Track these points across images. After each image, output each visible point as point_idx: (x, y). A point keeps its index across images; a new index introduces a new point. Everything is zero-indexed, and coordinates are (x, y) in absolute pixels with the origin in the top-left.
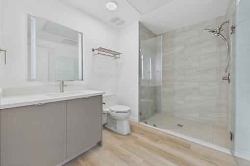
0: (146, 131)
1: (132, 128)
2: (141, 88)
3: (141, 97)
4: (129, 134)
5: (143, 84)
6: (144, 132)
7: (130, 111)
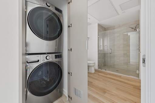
0: (102, 72)
1: (96, 70)
2: (99, 54)
3: (99, 58)
4: (94, 73)
5: (100, 52)
6: (101, 72)
7: (95, 63)
